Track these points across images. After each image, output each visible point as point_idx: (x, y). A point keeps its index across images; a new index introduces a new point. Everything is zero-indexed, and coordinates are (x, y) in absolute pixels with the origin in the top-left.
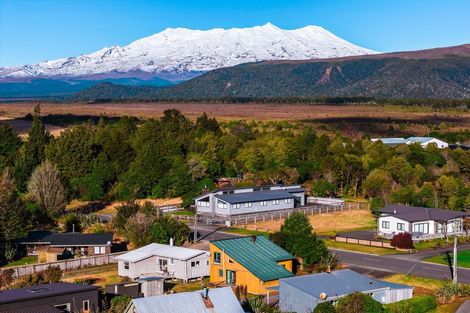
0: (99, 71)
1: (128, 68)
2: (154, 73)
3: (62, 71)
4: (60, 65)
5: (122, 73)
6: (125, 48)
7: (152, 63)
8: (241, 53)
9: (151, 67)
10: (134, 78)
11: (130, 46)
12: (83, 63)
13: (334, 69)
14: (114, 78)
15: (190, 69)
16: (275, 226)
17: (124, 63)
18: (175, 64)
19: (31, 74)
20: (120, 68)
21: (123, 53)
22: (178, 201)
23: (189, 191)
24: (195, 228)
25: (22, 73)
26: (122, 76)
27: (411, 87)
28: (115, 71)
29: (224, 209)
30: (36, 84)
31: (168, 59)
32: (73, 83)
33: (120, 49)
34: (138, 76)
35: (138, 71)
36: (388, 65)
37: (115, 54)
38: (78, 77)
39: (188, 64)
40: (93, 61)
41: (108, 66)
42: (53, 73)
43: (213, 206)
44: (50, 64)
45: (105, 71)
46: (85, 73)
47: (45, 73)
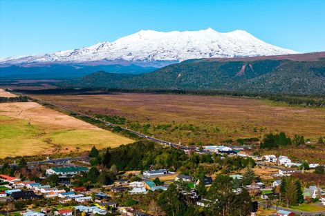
0: (95, 59)
1: (114, 57)
2: (131, 61)
3: (70, 59)
4: (69, 54)
5: (111, 61)
6: (113, 43)
7: (130, 54)
8: (190, 48)
9: (130, 57)
10: (118, 65)
11: (117, 41)
12: (84, 53)
13: (248, 66)
14: (105, 64)
15: (155, 58)
16: (154, 179)
17: (112, 54)
18: (146, 55)
19: (49, 60)
20: (109, 57)
21: (111, 47)
22: (140, 172)
23: (142, 169)
24: (142, 178)
25: (44, 60)
26: (110, 63)
27: (295, 80)
28: (106, 59)
29: (149, 174)
30: (54, 68)
31: (141, 51)
32: (78, 68)
33: (110, 44)
34: (121, 63)
35: (121, 60)
36: (281, 65)
37: (106, 47)
38: (82, 63)
39: (154, 55)
40: (91, 52)
41: (101, 55)
42: (64, 60)
43: (147, 174)
44: (62, 53)
45: (99, 59)
46: (85, 60)
47: (59, 60)
